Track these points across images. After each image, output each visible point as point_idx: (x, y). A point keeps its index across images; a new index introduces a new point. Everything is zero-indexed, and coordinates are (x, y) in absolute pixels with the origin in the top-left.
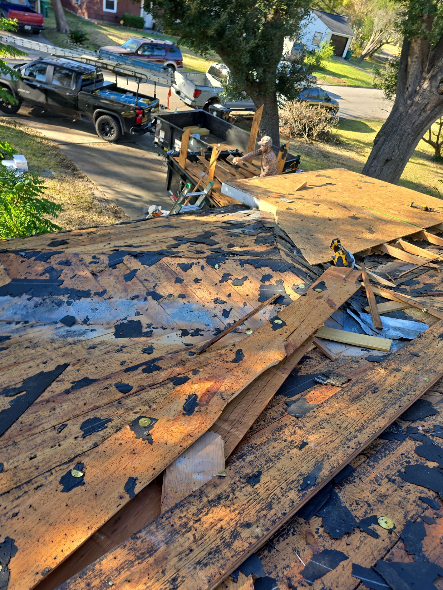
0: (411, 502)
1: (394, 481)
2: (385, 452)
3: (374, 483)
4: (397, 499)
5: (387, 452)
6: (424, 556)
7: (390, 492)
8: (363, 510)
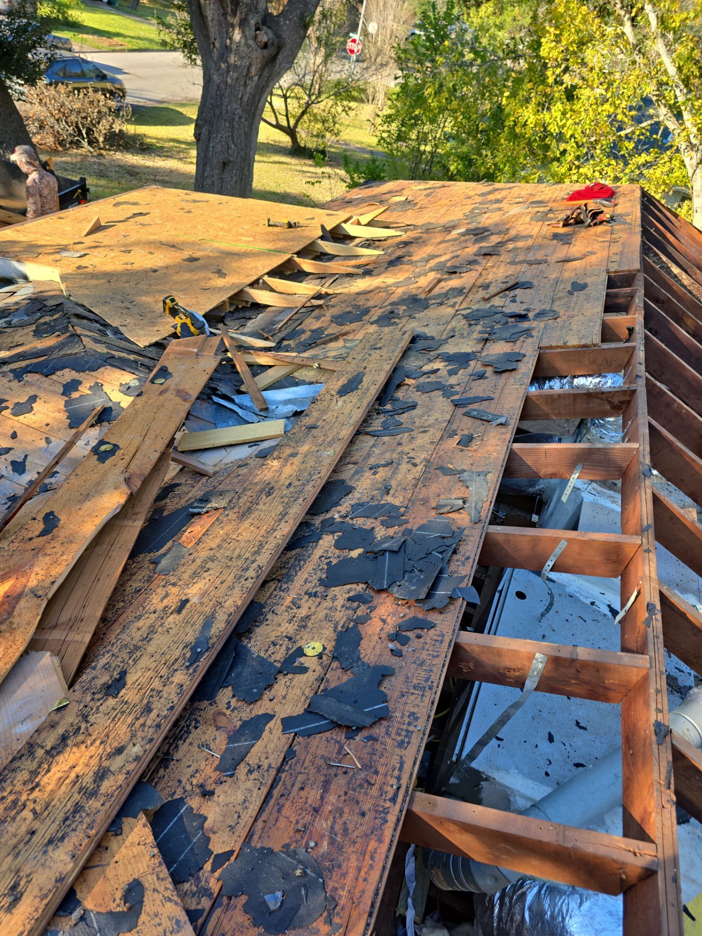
0: (339, 609)
1: (315, 595)
2: (299, 564)
3: (292, 609)
4: (321, 614)
5: (302, 563)
6: (363, 663)
7: (313, 610)
8: (284, 647)
